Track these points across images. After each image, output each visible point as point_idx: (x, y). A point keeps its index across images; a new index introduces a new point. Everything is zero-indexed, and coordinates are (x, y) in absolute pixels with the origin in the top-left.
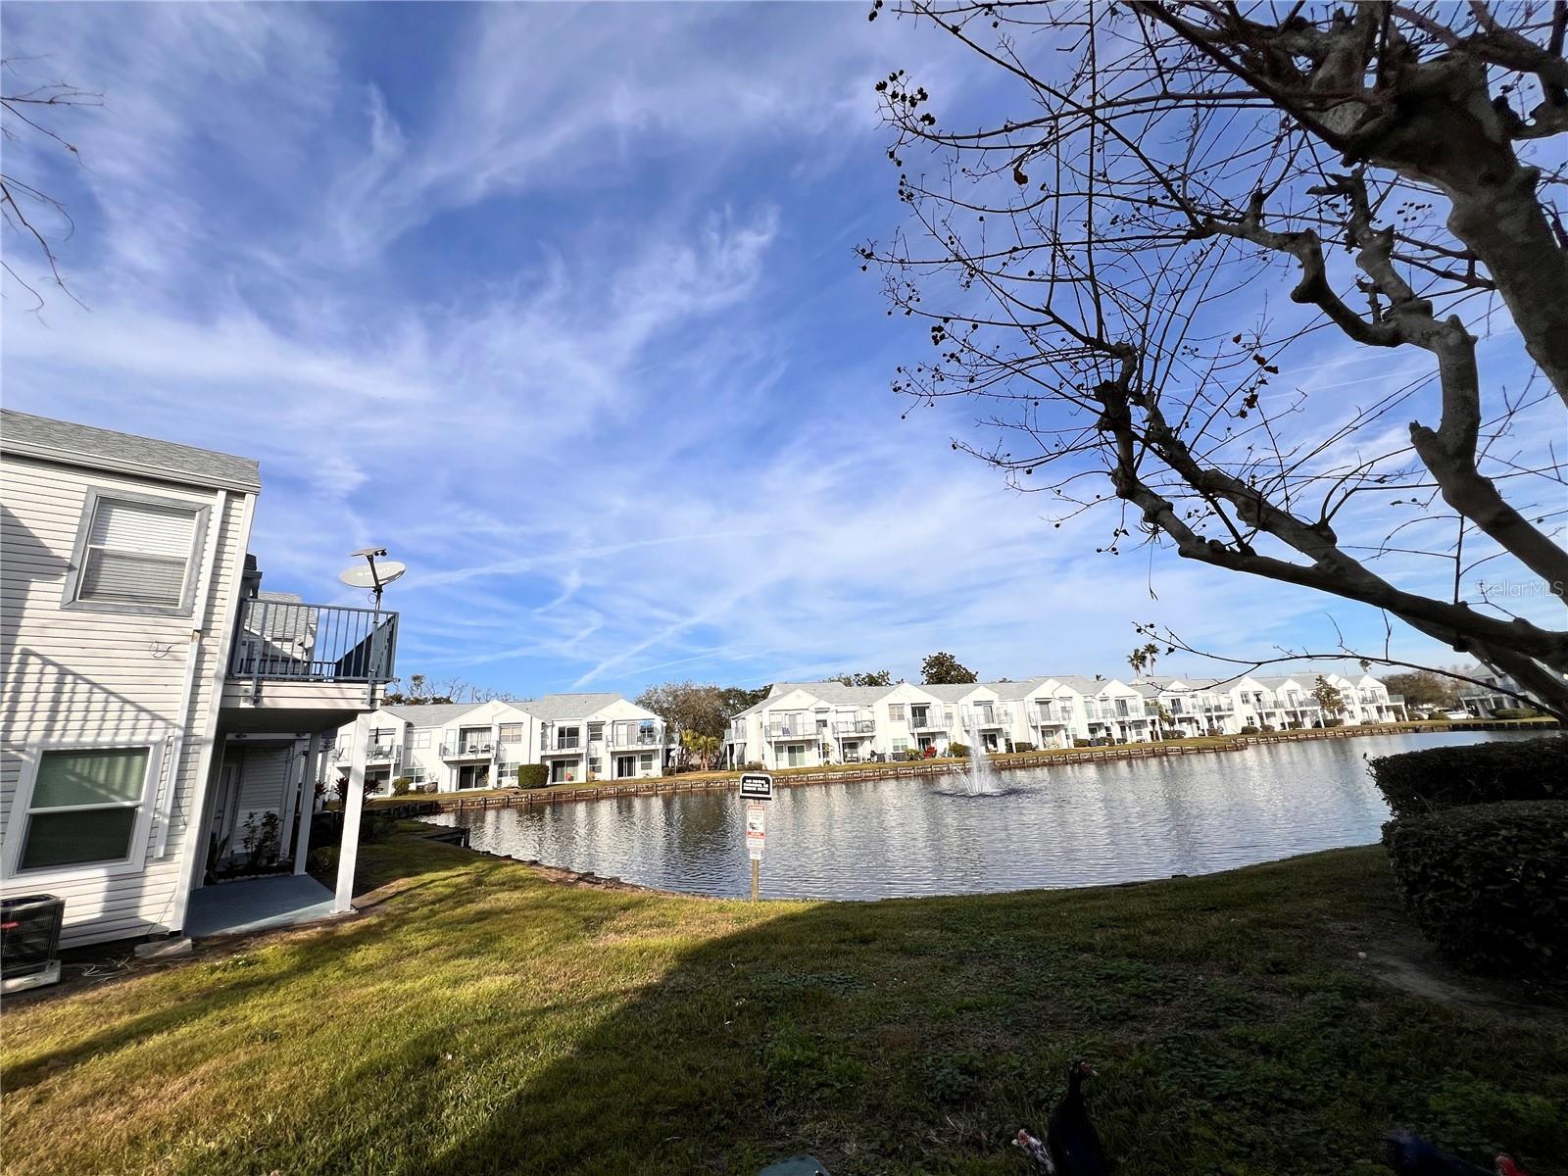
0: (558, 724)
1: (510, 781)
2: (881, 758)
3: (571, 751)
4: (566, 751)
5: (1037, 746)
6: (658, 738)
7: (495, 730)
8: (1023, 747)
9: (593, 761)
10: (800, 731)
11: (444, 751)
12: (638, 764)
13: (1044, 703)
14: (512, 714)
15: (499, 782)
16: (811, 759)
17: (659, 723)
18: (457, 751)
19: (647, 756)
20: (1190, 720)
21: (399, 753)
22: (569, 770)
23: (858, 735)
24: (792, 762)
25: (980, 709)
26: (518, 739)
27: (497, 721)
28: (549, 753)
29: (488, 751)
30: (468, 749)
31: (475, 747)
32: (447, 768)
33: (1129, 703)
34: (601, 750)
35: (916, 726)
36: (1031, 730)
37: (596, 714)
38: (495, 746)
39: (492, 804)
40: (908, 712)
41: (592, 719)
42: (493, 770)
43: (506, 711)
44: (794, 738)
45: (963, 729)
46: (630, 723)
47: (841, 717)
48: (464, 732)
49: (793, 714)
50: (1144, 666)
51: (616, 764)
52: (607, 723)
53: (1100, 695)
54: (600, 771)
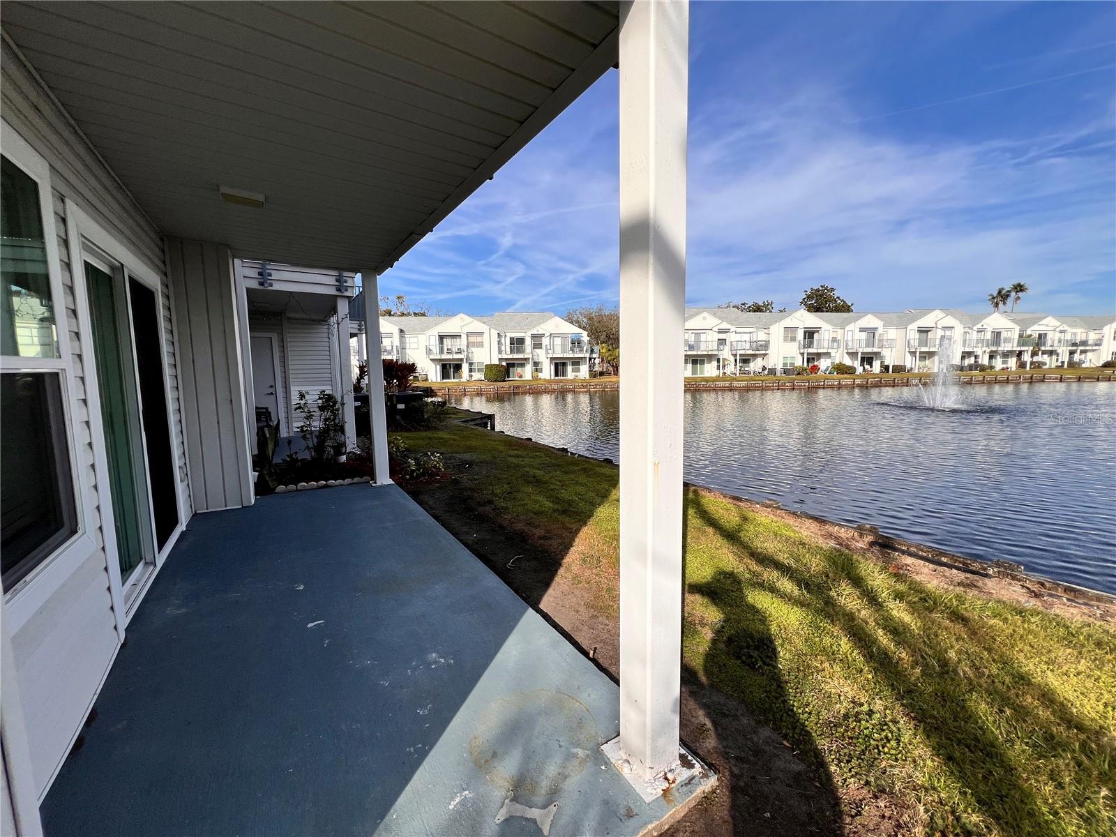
0: (510, 335)
1: (478, 376)
2: (772, 372)
3: (520, 356)
4: (516, 356)
5: (911, 369)
6: (585, 349)
7: (464, 337)
8: (898, 369)
9: (536, 364)
10: (703, 347)
11: (429, 351)
12: (569, 368)
13: (924, 331)
14: (476, 325)
15: (471, 376)
16: (710, 370)
17: (585, 337)
18: (438, 352)
19: (576, 363)
20: (1051, 353)
21: (398, 351)
22: (519, 370)
23: (753, 352)
24: (694, 372)
25: (864, 335)
26: (481, 344)
27: (466, 330)
28: (505, 356)
29: (460, 353)
30: (445, 350)
31: (450, 349)
32: (432, 365)
33: (1004, 335)
34: (542, 356)
35: (804, 347)
36: (908, 355)
37: (538, 328)
38: (466, 350)
39: (469, 391)
40: (800, 335)
41: (535, 332)
42: (465, 367)
43: (471, 322)
44: (699, 353)
45: (846, 351)
46: (563, 336)
47: (738, 337)
48: (441, 337)
49: (698, 333)
50: (1004, 303)
51: (553, 367)
52: (546, 336)
53: (979, 326)
54: (542, 372)
